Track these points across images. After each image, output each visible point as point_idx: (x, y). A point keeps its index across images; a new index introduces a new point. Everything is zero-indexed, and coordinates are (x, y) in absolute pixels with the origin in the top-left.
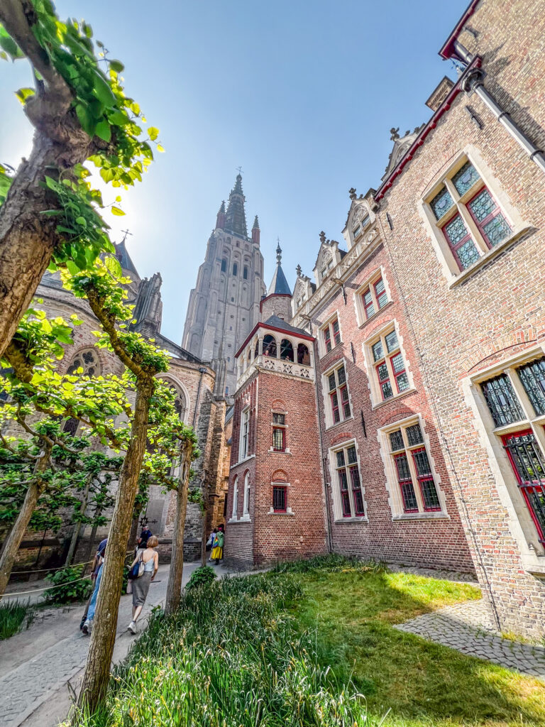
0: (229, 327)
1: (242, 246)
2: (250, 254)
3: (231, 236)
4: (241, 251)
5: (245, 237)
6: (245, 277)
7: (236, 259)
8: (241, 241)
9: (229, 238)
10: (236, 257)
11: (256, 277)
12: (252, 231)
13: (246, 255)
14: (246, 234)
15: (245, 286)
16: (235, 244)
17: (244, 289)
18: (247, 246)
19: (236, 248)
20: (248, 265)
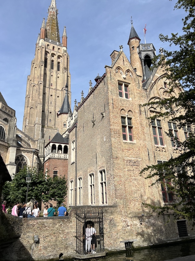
1: (56, 49)
2: (61, 55)
3: (49, 44)
4: (55, 53)
5: (58, 43)
6: (58, 69)
8: (55, 46)
9: (48, 45)
11: (64, 71)
15: (58, 75)
16: (52, 49)
17: (58, 77)
18: (59, 49)
19: (52, 52)
20: (60, 62)
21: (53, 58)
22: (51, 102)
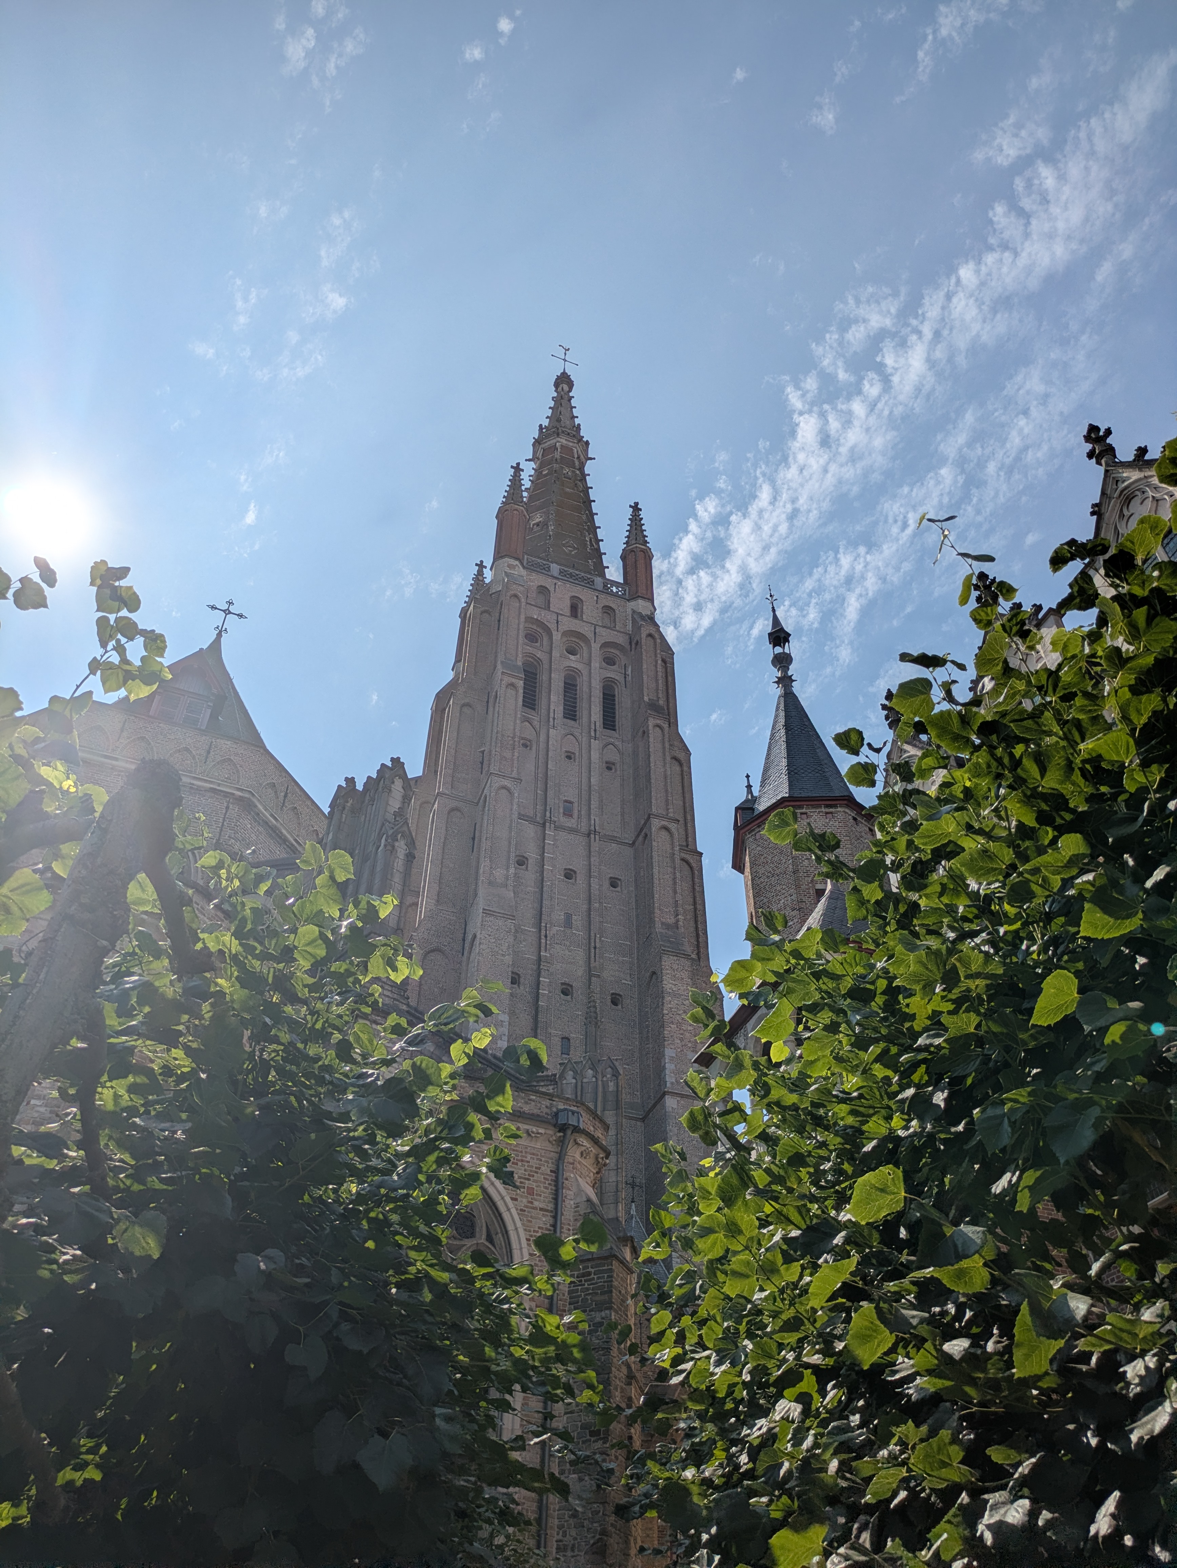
0: (559, 916)
1: (591, 611)
2: (622, 640)
3: (548, 583)
4: (587, 630)
5: (598, 581)
6: (609, 722)
7: (573, 661)
8: (585, 595)
9: (543, 590)
10: (572, 652)
11: (651, 722)
12: (623, 558)
13: (605, 645)
14: (600, 569)
15: (614, 756)
16: (567, 611)
17: (610, 765)
18: (608, 610)
19: (569, 624)
20: (619, 677)
21: (572, 657)
22: (568, 917)
